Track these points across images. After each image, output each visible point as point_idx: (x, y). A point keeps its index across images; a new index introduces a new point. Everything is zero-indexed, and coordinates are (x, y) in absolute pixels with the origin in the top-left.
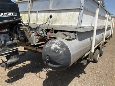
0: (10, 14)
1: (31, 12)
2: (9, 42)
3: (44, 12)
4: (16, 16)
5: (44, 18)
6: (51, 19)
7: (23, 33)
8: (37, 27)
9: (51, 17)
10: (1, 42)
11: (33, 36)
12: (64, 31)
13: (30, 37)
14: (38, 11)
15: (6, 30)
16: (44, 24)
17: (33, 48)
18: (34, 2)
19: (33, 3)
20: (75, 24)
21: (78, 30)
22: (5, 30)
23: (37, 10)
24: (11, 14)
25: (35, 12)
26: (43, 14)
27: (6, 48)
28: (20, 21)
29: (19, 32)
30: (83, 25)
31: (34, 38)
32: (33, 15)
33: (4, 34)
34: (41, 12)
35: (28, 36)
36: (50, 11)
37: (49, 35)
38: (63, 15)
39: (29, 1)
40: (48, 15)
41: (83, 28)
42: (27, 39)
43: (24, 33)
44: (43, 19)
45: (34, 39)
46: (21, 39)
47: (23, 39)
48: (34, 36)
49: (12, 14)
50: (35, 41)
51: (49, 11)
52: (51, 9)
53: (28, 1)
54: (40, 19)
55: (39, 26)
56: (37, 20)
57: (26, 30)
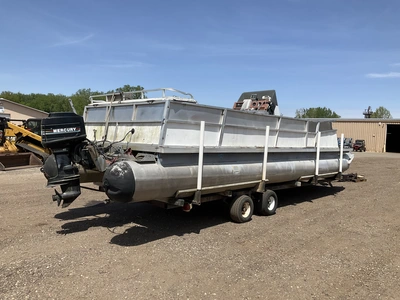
0: (71, 129)
1: (110, 124)
2: (68, 167)
3: (126, 124)
4: (79, 132)
6: (133, 135)
7: (87, 154)
8: (109, 146)
9: (133, 131)
11: (101, 159)
12: (145, 152)
13: (97, 160)
14: (118, 123)
15: (64, 150)
16: (119, 142)
18: (115, 108)
19: (114, 110)
20: (156, 142)
21: (158, 151)
23: (117, 121)
24: (73, 130)
25: (114, 124)
26: (124, 127)
27: (63, 174)
28: (85, 138)
29: (82, 154)
30: (166, 144)
31: (103, 162)
32: (112, 129)
33: (62, 155)
34: (122, 124)
35: (94, 159)
36: (132, 124)
38: (147, 129)
39: (109, 107)
40: (129, 129)
41: (168, 147)
43: (90, 154)
47: (87, 163)
48: (103, 160)
49: (75, 129)
52: (133, 120)
53: (107, 107)
54: (120, 134)
55: (112, 145)
56: (116, 136)
57: (91, 151)
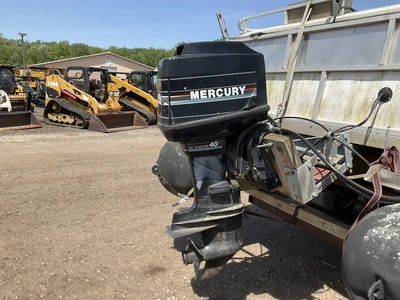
0: (235, 90)
1: (298, 75)
2: (219, 185)
3: (355, 75)
4: (253, 98)
5: (352, 99)
6: (384, 105)
7: (267, 156)
8: (326, 138)
9: (385, 96)
10: (195, 182)
11: (304, 173)
13: (293, 173)
14: (328, 73)
15: (214, 145)
16: (353, 127)
17: (282, 203)
18: (311, 36)
19: (310, 41)
22: (212, 145)
23: (324, 69)
24: (239, 91)
25: (316, 75)
26: (347, 85)
27: (206, 203)
28: (264, 115)
29: (254, 155)
31: (308, 179)
32: (307, 87)
33: (207, 158)
34: (339, 75)
35: (283, 171)
36: (381, 74)
37: (383, 180)
39: (294, 36)
40: (369, 89)
42: (278, 177)
43: (273, 156)
44: (345, 104)
45: (308, 183)
46: (258, 177)
47: (262, 176)
48: (308, 173)
49: (242, 90)
50: (310, 192)
51: (376, 75)
52: (387, 63)
53: (290, 37)
54: (333, 101)
55: (332, 135)
57: (280, 149)
